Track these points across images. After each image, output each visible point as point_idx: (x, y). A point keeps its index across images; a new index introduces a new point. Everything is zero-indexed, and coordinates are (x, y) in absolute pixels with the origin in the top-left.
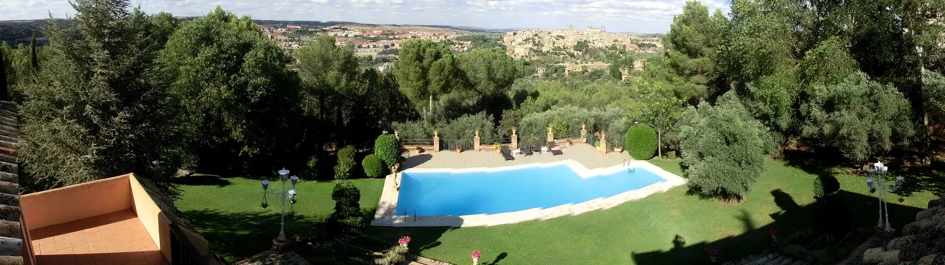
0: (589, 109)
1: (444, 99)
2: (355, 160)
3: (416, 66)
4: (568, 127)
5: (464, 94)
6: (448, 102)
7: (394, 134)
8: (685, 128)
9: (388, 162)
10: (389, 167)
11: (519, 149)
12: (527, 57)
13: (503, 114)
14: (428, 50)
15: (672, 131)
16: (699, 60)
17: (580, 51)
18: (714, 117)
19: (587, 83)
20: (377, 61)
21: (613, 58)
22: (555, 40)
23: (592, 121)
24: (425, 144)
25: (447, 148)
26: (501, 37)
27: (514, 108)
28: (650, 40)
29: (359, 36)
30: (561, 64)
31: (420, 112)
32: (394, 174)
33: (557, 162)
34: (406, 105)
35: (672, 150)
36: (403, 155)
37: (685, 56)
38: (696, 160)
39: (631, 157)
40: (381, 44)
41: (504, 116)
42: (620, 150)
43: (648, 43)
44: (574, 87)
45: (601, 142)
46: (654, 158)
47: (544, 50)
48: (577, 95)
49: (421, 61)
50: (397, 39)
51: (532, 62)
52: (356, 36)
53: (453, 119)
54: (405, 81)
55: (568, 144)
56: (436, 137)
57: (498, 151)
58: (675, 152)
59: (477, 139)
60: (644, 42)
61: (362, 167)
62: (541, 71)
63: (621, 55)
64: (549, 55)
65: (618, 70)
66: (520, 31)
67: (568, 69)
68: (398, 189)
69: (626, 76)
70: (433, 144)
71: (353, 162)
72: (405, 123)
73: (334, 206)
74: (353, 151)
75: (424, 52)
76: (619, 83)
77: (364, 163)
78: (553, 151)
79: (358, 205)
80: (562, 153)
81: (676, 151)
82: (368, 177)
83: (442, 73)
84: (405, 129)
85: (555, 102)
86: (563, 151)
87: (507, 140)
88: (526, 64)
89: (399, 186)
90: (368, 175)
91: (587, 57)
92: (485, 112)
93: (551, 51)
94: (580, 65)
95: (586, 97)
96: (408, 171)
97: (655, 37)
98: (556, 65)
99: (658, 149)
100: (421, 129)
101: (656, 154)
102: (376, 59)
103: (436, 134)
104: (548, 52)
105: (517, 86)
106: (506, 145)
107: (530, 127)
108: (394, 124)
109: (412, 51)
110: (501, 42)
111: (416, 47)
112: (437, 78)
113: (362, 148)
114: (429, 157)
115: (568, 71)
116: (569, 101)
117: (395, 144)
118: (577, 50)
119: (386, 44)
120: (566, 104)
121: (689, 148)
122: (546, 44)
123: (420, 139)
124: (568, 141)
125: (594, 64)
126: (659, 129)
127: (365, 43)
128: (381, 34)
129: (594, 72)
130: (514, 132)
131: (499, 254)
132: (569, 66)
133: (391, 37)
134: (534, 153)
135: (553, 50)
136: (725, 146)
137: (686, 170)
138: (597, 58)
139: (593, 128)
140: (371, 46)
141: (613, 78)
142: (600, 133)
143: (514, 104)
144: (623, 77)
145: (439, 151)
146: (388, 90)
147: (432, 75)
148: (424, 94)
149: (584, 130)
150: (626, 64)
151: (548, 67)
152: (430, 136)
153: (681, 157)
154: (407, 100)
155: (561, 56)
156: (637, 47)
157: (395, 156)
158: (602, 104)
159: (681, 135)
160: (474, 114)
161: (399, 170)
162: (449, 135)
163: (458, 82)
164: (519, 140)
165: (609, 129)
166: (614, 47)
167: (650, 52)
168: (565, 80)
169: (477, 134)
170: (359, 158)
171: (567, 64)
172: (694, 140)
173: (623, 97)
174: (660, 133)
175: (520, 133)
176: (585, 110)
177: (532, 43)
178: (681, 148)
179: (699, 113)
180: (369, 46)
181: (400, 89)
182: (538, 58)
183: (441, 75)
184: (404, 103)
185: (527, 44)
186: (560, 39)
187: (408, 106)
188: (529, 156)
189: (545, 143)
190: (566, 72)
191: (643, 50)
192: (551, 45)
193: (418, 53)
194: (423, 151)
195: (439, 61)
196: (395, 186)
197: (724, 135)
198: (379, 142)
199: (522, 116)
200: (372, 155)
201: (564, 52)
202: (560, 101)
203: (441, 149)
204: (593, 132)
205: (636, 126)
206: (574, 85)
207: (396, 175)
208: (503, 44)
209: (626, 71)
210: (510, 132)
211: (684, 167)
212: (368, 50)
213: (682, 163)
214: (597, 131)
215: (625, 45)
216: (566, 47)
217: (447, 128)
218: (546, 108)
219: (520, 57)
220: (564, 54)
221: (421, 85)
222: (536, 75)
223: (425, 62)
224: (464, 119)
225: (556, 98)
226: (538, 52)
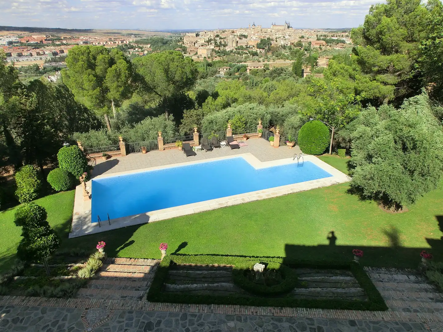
0: (267, 105)
1: (126, 104)
2: (38, 179)
3: (89, 75)
4: (246, 123)
5: (146, 97)
6: (130, 107)
7: (77, 144)
8: (361, 128)
9: (74, 173)
10: (77, 178)
11: (201, 145)
12: (209, 58)
13: (184, 113)
14: (100, 57)
15: (347, 129)
16: (394, 56)
17: (263, 49)
18: (395, 120)
19: (267, 81)
20: (46, 71)
21: (297, 55)
22: (238, 39)
23: (269, 117)
24: (111, 150)
25: (133, 151)
26: (181, 39)
27: (196, 107)
28: (339, 36)
29: (15, 43)
30: (243, 63)
31: (102, 120)
32: (83, 183)
33: (235, 155)
34: (86, 115)
35: (343, 148)
36: (90, 163)
37: (378, 52)
38: (364, 162)
39: (301, 152)
40: (48, 51)
41: (184, 115)
42: (292, 144)
43: (336, 38)
44: (255, 85)
45: (275, 137)
46: (324, 155)
47: (228, 49)
48: (256, 92)
49: (93, 69)
50: (65, 44)
51: (215, 63)
52: (10, 43)
53: (137, 122)
54: (81, 91)
55: (245, 139)
56: (122, 142)
57: (180, 148)
58: (345, 150)
59: (160, 139)
60: (333, 38)
61: (49, 184)
62: (223, 72)
63: (306, 52)
64: (232, 54)
65: (301, 67)
66: (202, 32)
67: (249, 68)
68: (90, 197)
69: (308, 74)
70: (120, 149)
71: (36, 181)
72: (88, 132)
73: (21, 232)
74: (34, 169)
75: (95, 59)
76: (301, 80)
77: (49, 179)
78: (231, 146)
79: (47, 223)
80: (239, 148)
81: (347, 149)
82: (58, 192)
83: (119, 79)
84: (89, 138)
85: (235, 100)
86: (241, 145)
87: (188, 137)
88: (209, 65)
89: (90, 193)
90: (57, 189)
91: (269, 55)
92: (167, 114)
93: (235, 50)
94: (262, 63)
95: (265, 94)
96: (97, 179)
97: (345, 32)
98: (238, 64)
99: (329, 146)
100: (105, 137)
101: (327, 151)
102: (44, 68)
103: (121, 140)
104: (231, 51)
105: (199, 86)
106: (187, 142)
107: (211, 125)
108: (76, 134)
109: (82, 58)
110: (181, 43)
111: (86, 55)
112: (115, 84)
113: (46, 164)
114: (116, 162)
115: (250, 70)
116: (249, 99)
117: (79, 154)
118: (260, 48)
119: (53, 51)
120: (245, 102)
121: (361, 149)
122: (230, 44)
123: (105, 146)
124: (245, 136)
125: (275, 62)
126: (333, 128)
127: (25, 50)
128: (45, 40)
129: (275, 70)
130: (196, 130)
131: (180, 243)
132: (250, 65)
133: (58, 43)
134: (214, 149)
135: (236, 49)
136: (401, 152)
137: (353, 170)
138: (279, 56)
139: (268, 124)
140: (34, 54)
141: (295, 75)
142: (275, 128)
143: (196, 104)
144: (305, 75)
145: (127, 155)
146: (63, 101)
147: (109, 82)
148: (102, 102)
149: (260, 125)
150: (309, 62)
151: (231, 66)
152: (116, 142)
153: (350, 156)
154: (86, 110)
155: (244, 55)
156: (324, 42)
157: (81, 166)
158: (280, 101)
159: (355, 134)
160: (156, 116)
161: (88, 179)
162: (134, 138)
163: (138, 86)
164: (200, 137)
165: (285, 124)
166: (299, 44)
167: (337, 49)
168: (247, 78)
169: (160, 135)
170: (42, 175)
171: (248, 64)
172: (367, 141)
173: (302, 94)
174: (333, 131)
175: (202, 130)
176: (263, 107)
177: (214, 44)
178: (352, 147)
179: (380, 115)
180: (31, 54)
181: (76, 98)
182: (220, 59)
183: (118, 82)
184: (84, 113)
185: (210, 45)
186: (243, 38)
187: (88, 115)
188: (209, 152)
189: (224, 138)
190: (248, 70)
191: (330, 46)
192: (234, 45)
193: (88, 61)
194: (109, 157)
195: (114, 67)
196: (87, 195)
197: (403, 141)
198: (61, 155)
199: (203, 116)
200: (56, 170)
201: (246, 51)
202: (239, 99)
203: (128, 152)
204: (269, 128)
205: (311, 122)
206: (255, 82)
207: (85, 184)
208: (183, 45)
209: (308, 69)
210: (191, 130)
211: (351, 166)
212: (31, 58)
213: (350, 161)
214: (273, 126)
215: (310, 42)
216: (248, 46)
217: (132, 132)
218: (226, 106)
219: (203, 59)
220: (247, 54)
221: (98, 93)
222: (218, 75)
223: (99, 70)
224: (147, 122)
225: (236, 96)
226: (219, 53)
